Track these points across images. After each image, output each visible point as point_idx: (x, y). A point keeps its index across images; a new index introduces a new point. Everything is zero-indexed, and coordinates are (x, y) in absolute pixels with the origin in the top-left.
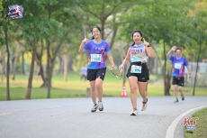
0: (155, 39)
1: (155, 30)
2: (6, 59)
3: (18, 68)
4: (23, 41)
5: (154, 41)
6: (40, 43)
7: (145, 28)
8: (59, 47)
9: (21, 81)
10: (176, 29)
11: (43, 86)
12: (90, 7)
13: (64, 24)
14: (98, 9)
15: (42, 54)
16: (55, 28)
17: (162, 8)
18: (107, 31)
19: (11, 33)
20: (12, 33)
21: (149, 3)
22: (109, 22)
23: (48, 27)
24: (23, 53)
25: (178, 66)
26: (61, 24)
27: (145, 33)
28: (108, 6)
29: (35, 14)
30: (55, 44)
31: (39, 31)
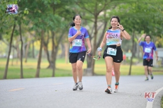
0: (137, 30)
1: (138, 23)
2: (20, 46)
3: (29, 53)
4: (33, 32)
5: (136, 32)
6: (46, 34)
7: (129, 22)
8: (61, 37)
9: (31, 64)
10: (154, 22)
11: (49, 67)
12: (86, 5)
13: (66, 18)
14: (92, 7)
15: (48, 42)
16: (59, 21)
17: (143, 6)
18: (99, 24)
19: (23, 26)
20: (25, 26)
21: (132, 2)
22: (101, 17)
23: (53, 21)
24: (33, 41)
25: (148, 50)
26: (63, 19)
27: (130, 25)
28: (100, 5)
29: (43, 11)
30: (58, 35)
31: (46, 24)
